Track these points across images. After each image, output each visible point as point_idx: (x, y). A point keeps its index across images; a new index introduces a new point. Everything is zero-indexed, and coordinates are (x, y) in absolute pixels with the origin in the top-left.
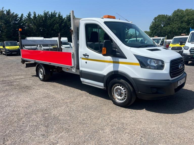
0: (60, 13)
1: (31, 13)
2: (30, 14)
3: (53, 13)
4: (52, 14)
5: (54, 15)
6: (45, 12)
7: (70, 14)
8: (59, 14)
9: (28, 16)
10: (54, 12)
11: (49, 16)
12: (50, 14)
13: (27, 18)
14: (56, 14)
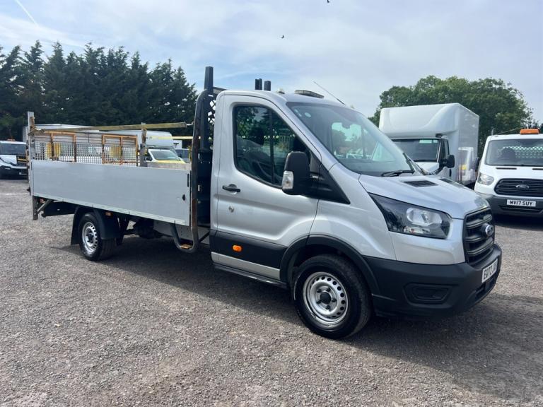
0: (138, 56)
1: (40, 46)
2: (39, 50)
3: (117, 54)
4: (111, 56)
5: (119, 59)
6: (91, 46)
7: (170, 60)
8: (136, 57)
9: (29, 53)
10: (120, 51)
11: (103, 61)
12: (106, 54)
13: (27, 60)
14: (125, 57)
